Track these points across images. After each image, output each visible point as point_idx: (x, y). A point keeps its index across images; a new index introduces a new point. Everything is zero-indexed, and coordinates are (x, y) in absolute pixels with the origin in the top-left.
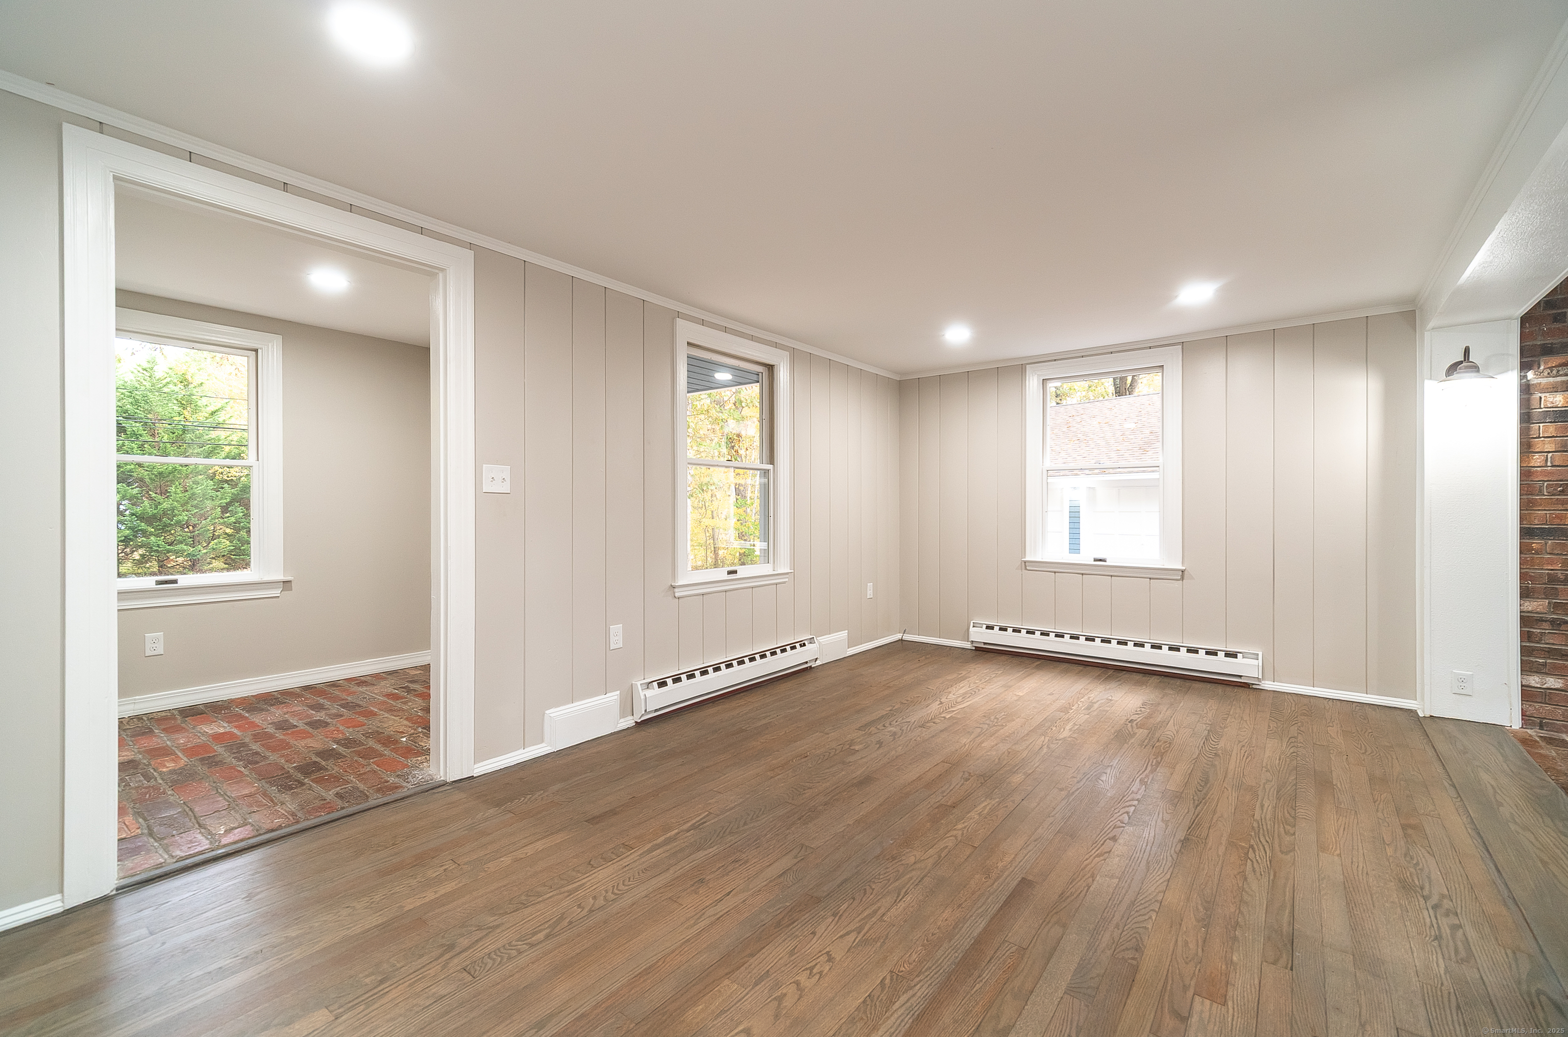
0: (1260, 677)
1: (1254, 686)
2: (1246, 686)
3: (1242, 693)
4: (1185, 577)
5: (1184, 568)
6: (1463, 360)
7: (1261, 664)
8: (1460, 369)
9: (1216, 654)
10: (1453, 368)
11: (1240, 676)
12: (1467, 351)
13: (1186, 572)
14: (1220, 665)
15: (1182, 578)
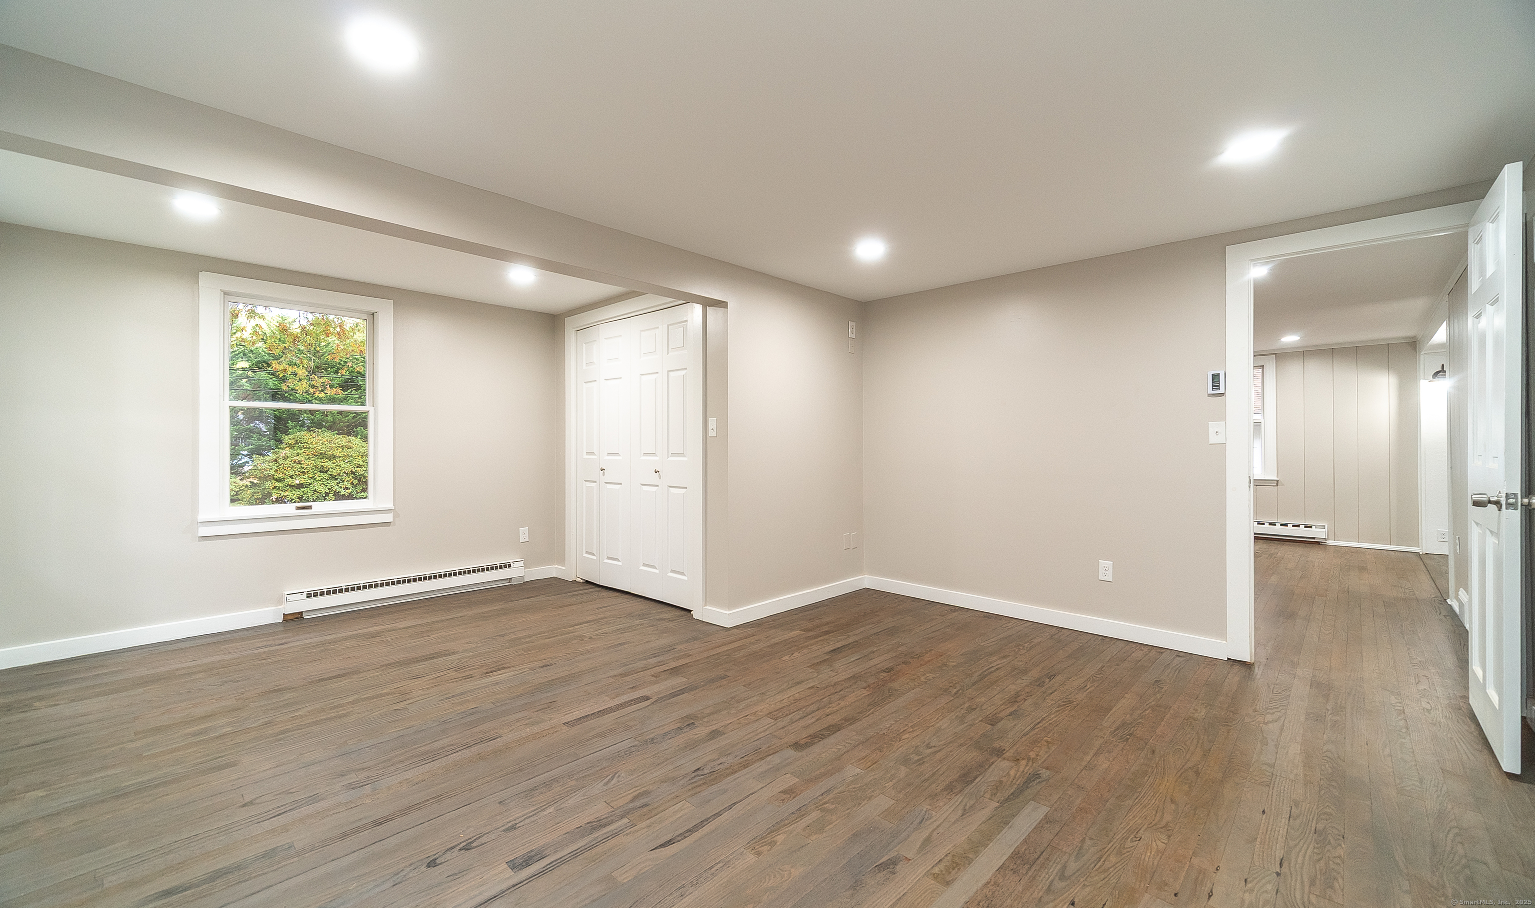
0: (1326, 538)
1: (1323, 544)
2: (1318, 543)
3: (1317, 546)
4: (1279, 484)
5: (1278, 479)
6: (1440, 370)
7: (1326, 531)
8: (1439, 376)
9: (1299, 526)
10: (1436, 374)
11: (1314, 538)
12: (1443, 366)
13: (1279, 482)
14: (1301, 532)
15: (1277, 485)
